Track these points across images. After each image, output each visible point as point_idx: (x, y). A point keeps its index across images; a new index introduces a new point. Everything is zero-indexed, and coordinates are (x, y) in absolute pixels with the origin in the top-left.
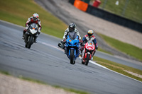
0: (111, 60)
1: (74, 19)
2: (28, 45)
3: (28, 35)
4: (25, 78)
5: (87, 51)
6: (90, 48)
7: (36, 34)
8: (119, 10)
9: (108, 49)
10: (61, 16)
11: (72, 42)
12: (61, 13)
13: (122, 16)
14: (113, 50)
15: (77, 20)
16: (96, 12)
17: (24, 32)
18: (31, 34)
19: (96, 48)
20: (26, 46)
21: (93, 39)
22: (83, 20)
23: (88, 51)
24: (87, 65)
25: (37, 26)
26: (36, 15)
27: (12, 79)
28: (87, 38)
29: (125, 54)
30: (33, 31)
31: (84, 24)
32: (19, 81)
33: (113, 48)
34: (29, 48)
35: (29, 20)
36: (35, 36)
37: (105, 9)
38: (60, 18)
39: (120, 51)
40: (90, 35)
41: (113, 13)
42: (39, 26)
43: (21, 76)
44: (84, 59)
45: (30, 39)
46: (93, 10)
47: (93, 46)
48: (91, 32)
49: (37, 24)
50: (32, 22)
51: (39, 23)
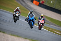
0: (49, 27)
1: (33, 9)
2: (15, 21)
3: (15, 17)
4: (12, 35)
5: (41, 23)
9: (48, 22)
11: (31, 19)
12: (28, 6)
13: (54, 7)
15: (34, 9)
16: (42, 6)
18: (16, 16)
20: (14, 22)
21: (43, 18)
22: (37, 9)
25: (19, 13)
27: (6, 35)
28: (41, 18)
30: (17, 15)
31: (37, 11)
32: (9, 36)
33: (50, 21)
34: (16, 22)
35: (15, 10)
36: (18, 17)
37: (46, 5)
38: (27, 8)
39: (53, 23)
40: (42, 17)
41: (50, 6)
42: (20, 12)
43: (10, 34)
44: (39, 27)
45: (16, 18)
46: (41, 5)
47: (43, 21)
48: (42, 15)
49: (19, 11)
50: (17, 11)
51: (20, 11)
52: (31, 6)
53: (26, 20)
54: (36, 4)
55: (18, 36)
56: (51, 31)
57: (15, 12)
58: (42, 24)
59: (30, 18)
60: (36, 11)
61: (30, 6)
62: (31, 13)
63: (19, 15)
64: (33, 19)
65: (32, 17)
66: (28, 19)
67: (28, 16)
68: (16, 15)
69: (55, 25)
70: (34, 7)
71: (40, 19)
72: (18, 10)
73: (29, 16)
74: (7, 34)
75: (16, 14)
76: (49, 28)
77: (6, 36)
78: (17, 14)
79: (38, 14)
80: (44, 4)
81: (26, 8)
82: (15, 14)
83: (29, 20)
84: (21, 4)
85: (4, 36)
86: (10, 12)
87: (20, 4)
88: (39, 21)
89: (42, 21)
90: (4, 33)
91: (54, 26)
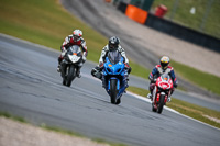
0: (184, 99)
1: (126, 35)
2: (68, 82)
3: (67, 65)
4: (50, 128)
5: (160, 90)
6: (164, 86)
7: (78, 63)
8: (196, 22)
10: (106, 31)
11: (113, 68)
13: (200, 30)
14: (187, 84)
15: (130, 37)
16: (160, 24)
17: (60, 60)
18: (70, 64)
19: (175, 86)
21: (169, 70)
22: (140, 36)
23: (162, 90)
24: (160, 112)
25: (80, 50)
26: (77, 32)
27: (30, 129)
28: (160, 70)
29: (205, 89)
30: (74, 59)
31: (141, 43)
32: (40, 132)
33: (186, 80)
34: (69, 85)
35: (67, 41)
36: (77, 66)
39: (197, 86)
40: (164, 65)
41: (187, 25)
42: (84, 50)
43: (43, 124)
44: (155, 103)
45: (69, 72)
46: (155, 22)
47: (170, 82)
48: (165, 59)
49: (80, 46)
50: (72, 43)
51: (84, 45)
52: (117, 26)
53: (93, 73)
54: (136, 19)
55: (70, 133)
56: (192, 115)
57: (67, 47)
58: (166, 91)
59: (108, 65)
60: (138, 42)
61: (112, 26)
62: (113, 47)
63: (81, 60)
64: (119, 70)
65: (116, 62)
66: (101, 70)
67: (101, 60)
68: (69, 61)
69: (207, 94)
70: (130, 27)
71: (157, 74)
72: (75, 42)
73: (104, 58)
74: (34, 125)
75: (71, 57)
76: (184, 105)
77: (27, 132)
78: (72, 54)
79: (143, 55)
80: (166, 17)
81: (99, 31)
82: (66, 56)
83: (104, 73)
84: (83, 17)
85: (23, 133)
86: (45, 48)
87: (78, 18)
88: (153, 82)
89: (164, 81)
90: (21, 120)
91: (201, 97)
